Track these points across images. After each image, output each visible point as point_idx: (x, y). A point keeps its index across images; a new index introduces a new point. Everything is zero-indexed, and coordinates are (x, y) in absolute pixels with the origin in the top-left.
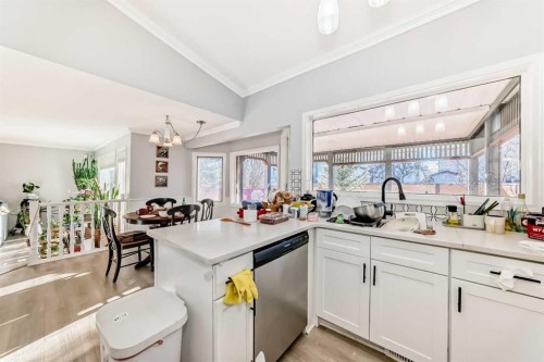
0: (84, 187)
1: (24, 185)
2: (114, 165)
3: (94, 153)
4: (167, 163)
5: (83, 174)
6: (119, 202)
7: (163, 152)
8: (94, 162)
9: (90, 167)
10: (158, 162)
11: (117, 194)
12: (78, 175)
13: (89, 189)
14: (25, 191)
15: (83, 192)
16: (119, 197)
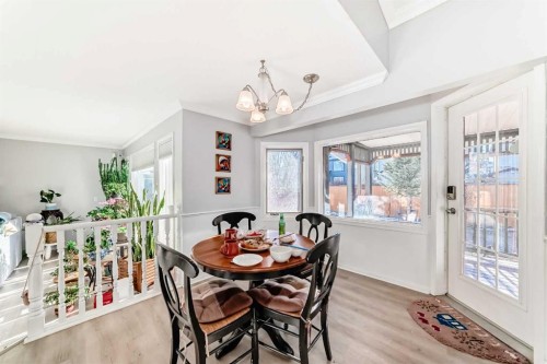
0: (114, 195)
1: (42, 193)
2: (154, 163)
3: (123, 152)
4: (229, 157)
5: (112, 177)
6: (167, 218)
7: (224, 141)
8: (123, 162)
9: (119, 169)
10: (218, 156)
11: (162, 205)
12: (106, 179)
13: (120, 198)
14: (43, 200)
15: (112, 201)
16: (164, 211)
